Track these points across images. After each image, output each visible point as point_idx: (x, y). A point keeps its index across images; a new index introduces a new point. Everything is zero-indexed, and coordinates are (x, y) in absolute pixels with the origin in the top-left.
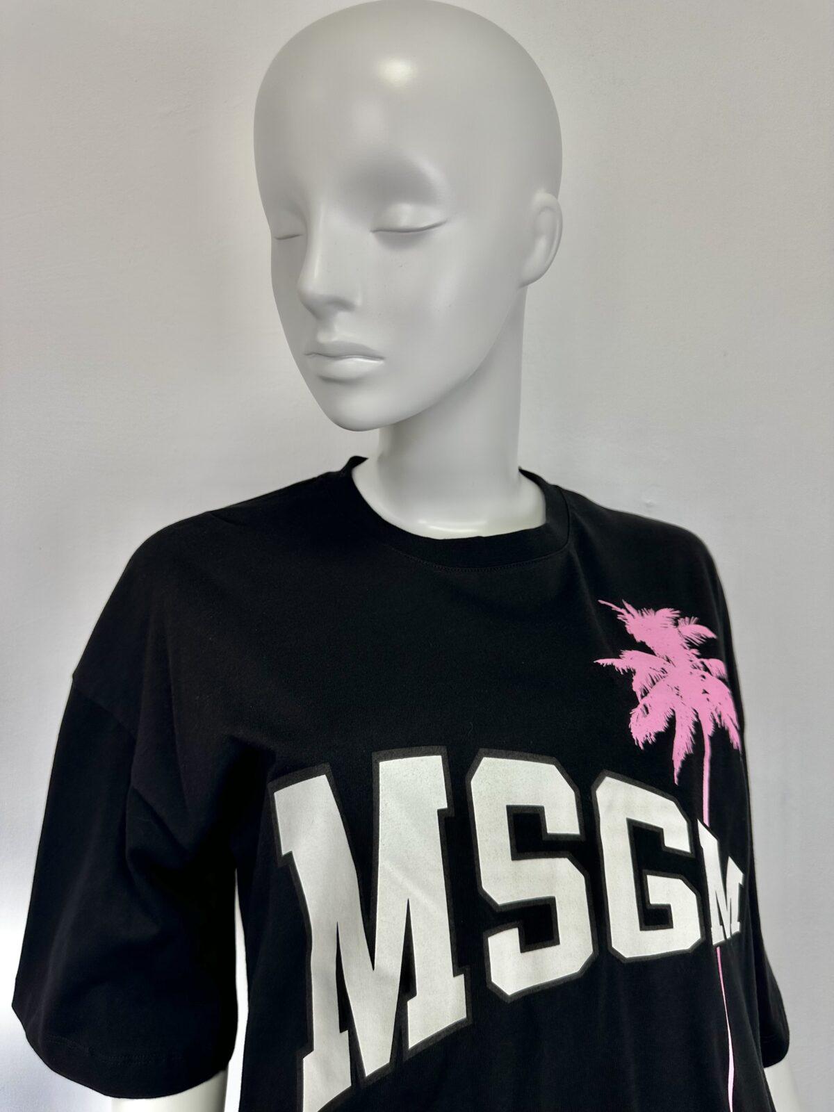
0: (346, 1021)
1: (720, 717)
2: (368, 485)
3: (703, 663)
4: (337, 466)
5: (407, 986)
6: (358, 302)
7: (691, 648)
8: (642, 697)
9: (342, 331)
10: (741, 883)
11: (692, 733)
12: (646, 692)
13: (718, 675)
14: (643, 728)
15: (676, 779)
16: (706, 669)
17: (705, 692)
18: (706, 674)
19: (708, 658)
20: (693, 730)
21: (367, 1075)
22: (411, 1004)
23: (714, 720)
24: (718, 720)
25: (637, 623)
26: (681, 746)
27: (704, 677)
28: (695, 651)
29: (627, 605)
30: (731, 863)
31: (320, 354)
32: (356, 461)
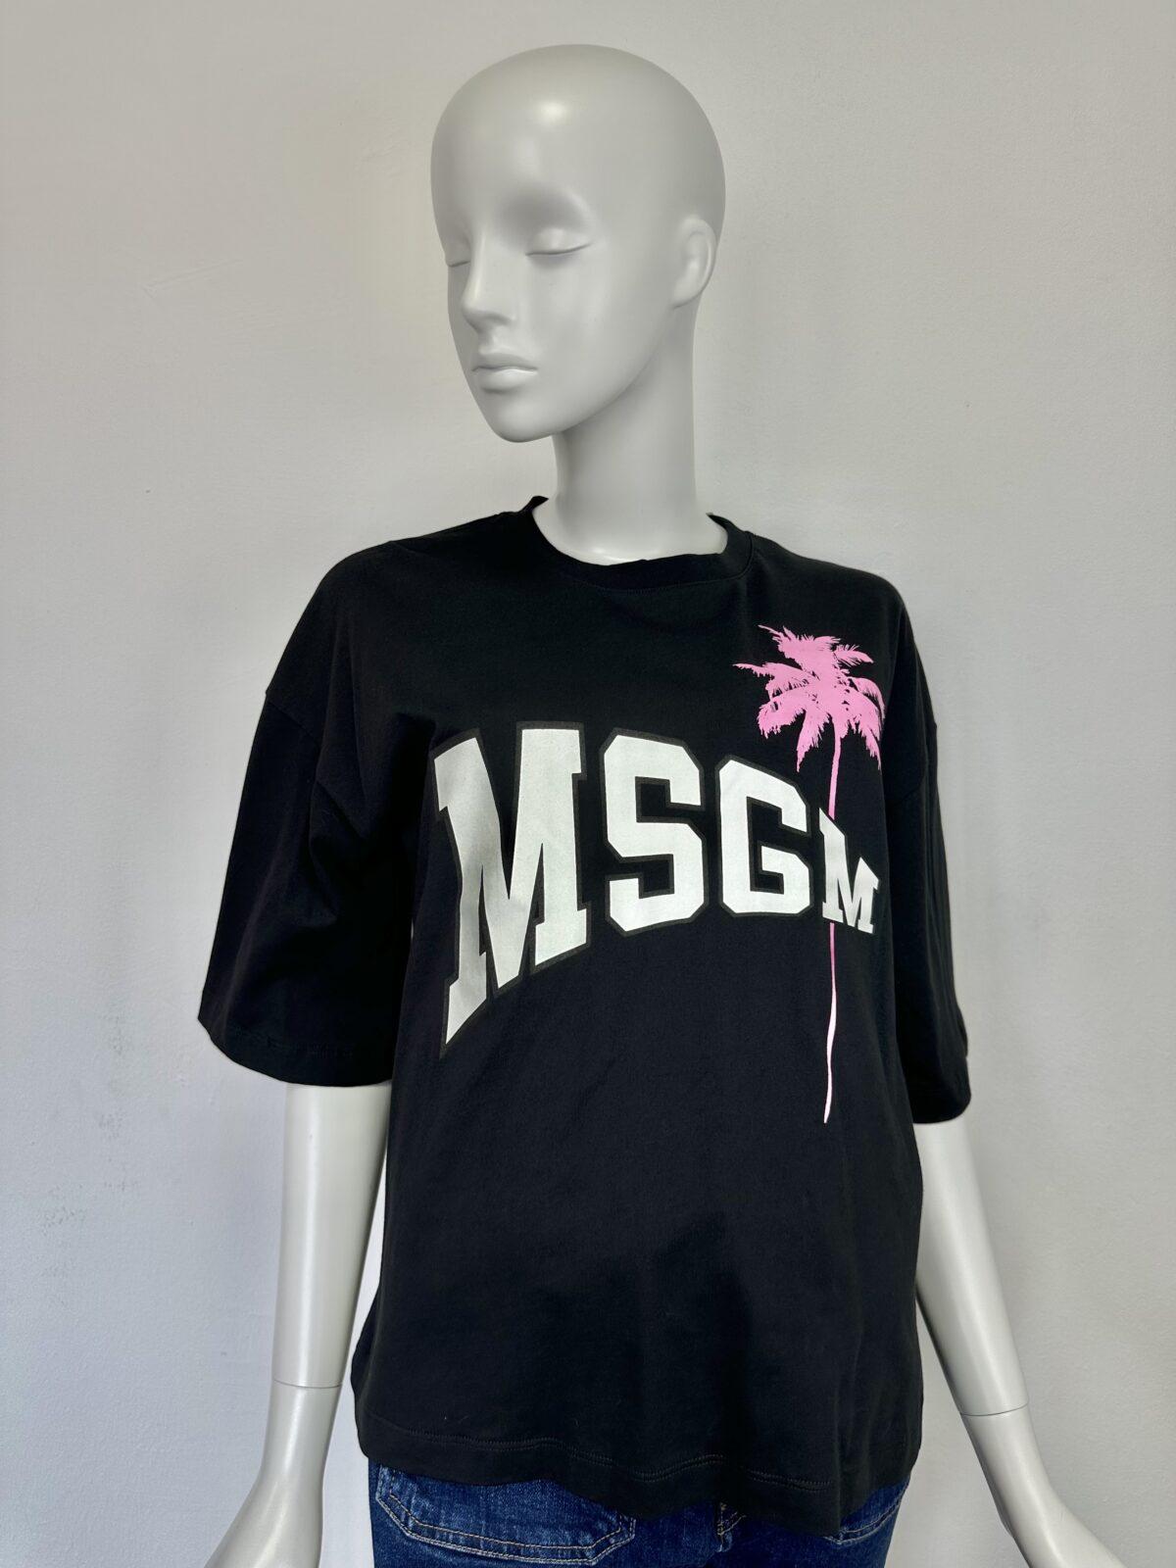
0: (485, 944)
1: (857, 725)
2: (546, 521)
3: (850, 680)
4: (517, 506)
5: (537, 914)
6: (513, 318)
7: (841, 668)
8: (774, 696)
9: (500, 344)
10: (876, 888)
11: (820, 731)
12: (778, 693)
13: (866, 692)
14: (770, 720)
15: (798, 767)
16: (852, 685)
17: (845, 702)
18: (852, 689)
19: (858, 677)
20: (822, 729)
21: (500, 985)
22: (539, 928)
23: (850, 726)
24: (854, 727)
25: (789, 643)
26: (807, 739)
27: (848, 691)
28: (846, 671)
29: (786, 630)
30: (862, 865)
31: (483, 367)
32: (538, 501)
